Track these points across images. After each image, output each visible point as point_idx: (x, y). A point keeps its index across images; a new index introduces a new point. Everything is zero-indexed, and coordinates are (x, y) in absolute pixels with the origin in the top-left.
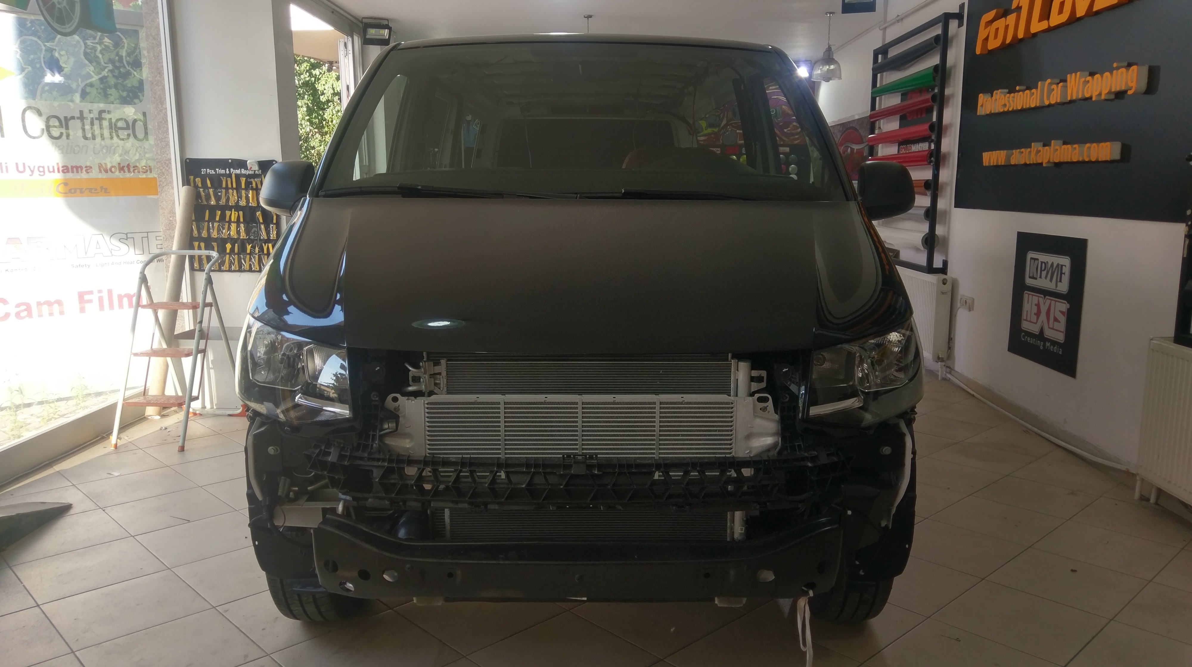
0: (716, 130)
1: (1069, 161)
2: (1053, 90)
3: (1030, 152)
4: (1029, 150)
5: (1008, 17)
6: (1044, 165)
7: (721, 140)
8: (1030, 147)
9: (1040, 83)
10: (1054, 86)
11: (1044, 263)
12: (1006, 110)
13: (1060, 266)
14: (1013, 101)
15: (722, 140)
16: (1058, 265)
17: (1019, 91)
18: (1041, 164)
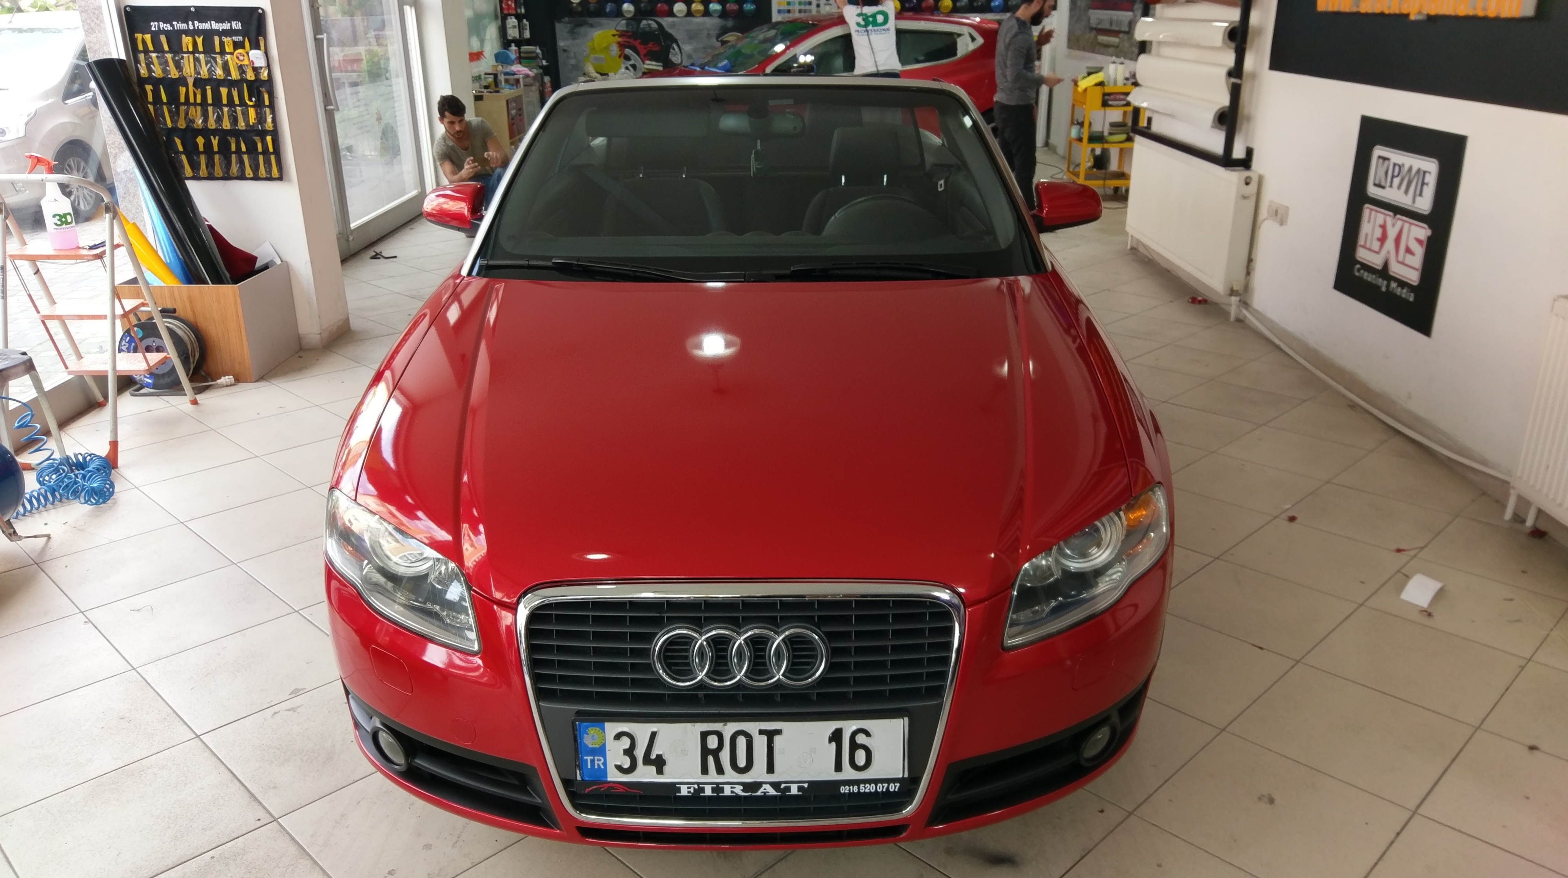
1: (1452, 13)
6: (1412, 18)
11: (1399, 165)
13: (1422, 173)
16: (1419, 171)
18: (1408, 16)
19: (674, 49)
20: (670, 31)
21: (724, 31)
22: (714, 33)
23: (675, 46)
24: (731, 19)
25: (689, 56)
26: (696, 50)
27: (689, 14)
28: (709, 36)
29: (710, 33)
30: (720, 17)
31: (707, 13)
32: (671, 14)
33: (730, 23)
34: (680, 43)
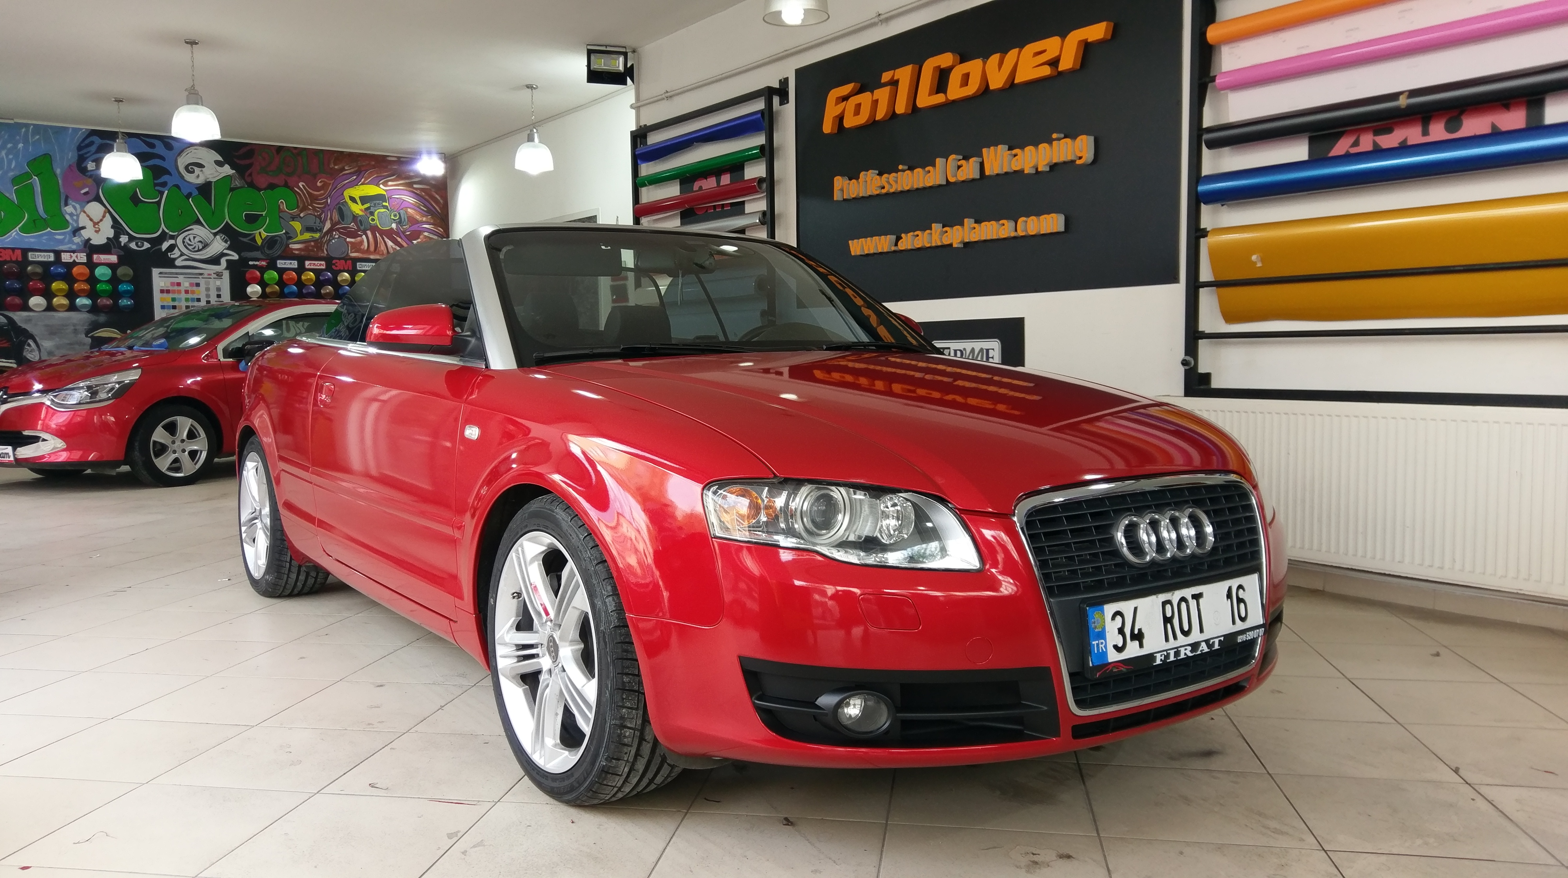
0: (317, 235)
1: (995, 237)
2: (959, 167)
3: (931, 234)
4: (928, 231)
5: (875, 91)
6: (955, 245)
7: (325, 251)
8: (931, 229)
9: (939, 161)
10: (963, 162)
11: (960, 350)
12: (884, 191)
13: (985, 350)
14: (896, 182)
15: (327, 250)
16: (982, 350)
17: (903, 171)
18: (951, 245)
19: (29, 345)
20: (24, 326)
21: (95, 326)
22: (83, 328)
23: (30, 342)
24: (103, 314)
25: (50, 353)
26: (58, 347)
27: (50, 308)
28: (76, 331)
29: (77, 327)
30: (88, 312)
31: (72, 307)
32: (26, 308)
33: (102, 318)
34: (37, 339)
